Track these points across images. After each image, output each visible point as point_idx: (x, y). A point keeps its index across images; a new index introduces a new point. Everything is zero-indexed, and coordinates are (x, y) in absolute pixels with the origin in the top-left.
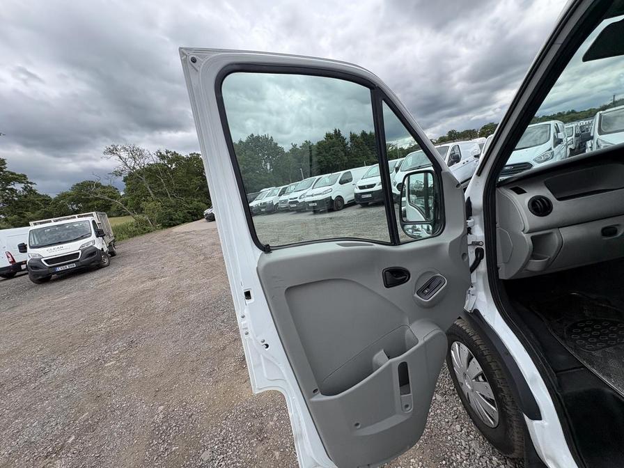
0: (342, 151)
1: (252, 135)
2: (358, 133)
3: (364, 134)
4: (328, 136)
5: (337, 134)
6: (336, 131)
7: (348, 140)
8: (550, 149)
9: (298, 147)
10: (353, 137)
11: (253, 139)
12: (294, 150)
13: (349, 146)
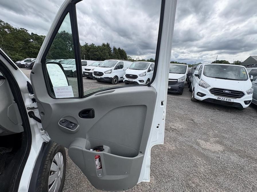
0: (108, 53)
1: (64, 31)
2: (117, 48)
3: (119, 49)
4: (104, 45)
5: (108, 45)
6: (107, 44)
7: (112, 49)
8: (146, 72)
9: (88, 45)
10: (115, 49)
11: (65, 33)
12: (86, 46)
13: (112, 52)
